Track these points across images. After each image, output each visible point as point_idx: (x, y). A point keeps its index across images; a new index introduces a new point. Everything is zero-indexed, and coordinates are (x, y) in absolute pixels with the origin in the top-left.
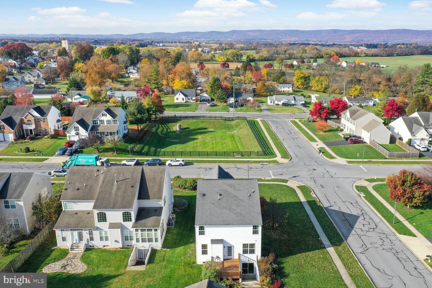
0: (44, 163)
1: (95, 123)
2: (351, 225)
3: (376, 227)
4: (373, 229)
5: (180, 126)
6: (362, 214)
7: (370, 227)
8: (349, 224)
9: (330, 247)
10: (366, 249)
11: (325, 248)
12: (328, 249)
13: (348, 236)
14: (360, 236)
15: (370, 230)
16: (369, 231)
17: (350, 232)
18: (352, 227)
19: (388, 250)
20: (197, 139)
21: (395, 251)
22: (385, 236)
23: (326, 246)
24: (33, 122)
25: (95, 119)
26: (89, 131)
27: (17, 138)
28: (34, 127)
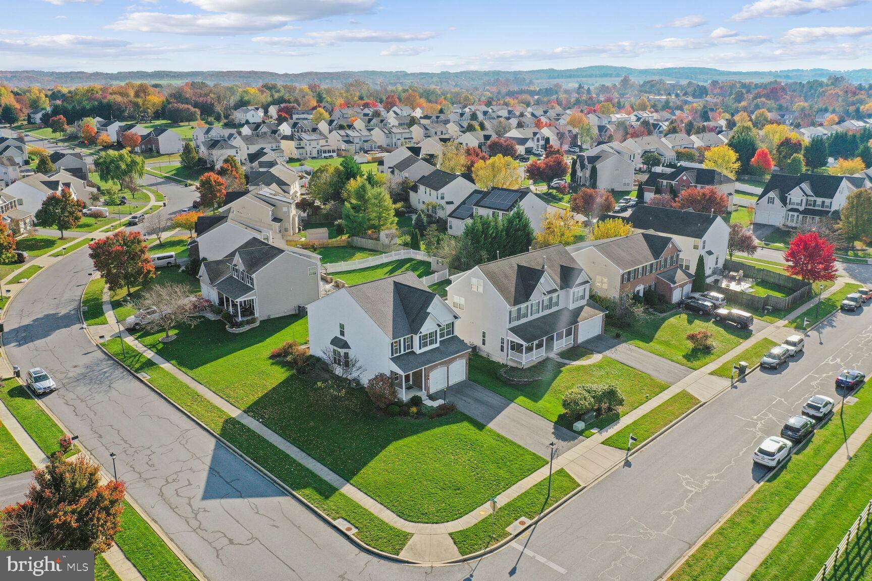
2: (216, 474)
3: (161, 490)
4: (168, 482)
6: (196, 514)
7: (175, 485)
8: (220, 476)
9: (238, 416)
10: (181, 438)
11: (244, 411)
12: (239, 412)
13: (215, 449)
14: (195, 458)
15: (175, 477)
16: (176, 473)
17: (215, 459)
18: (214, 470)
19: (142, 449)
21: (128, 453)
22: (144, 476)
23: (245, 415)
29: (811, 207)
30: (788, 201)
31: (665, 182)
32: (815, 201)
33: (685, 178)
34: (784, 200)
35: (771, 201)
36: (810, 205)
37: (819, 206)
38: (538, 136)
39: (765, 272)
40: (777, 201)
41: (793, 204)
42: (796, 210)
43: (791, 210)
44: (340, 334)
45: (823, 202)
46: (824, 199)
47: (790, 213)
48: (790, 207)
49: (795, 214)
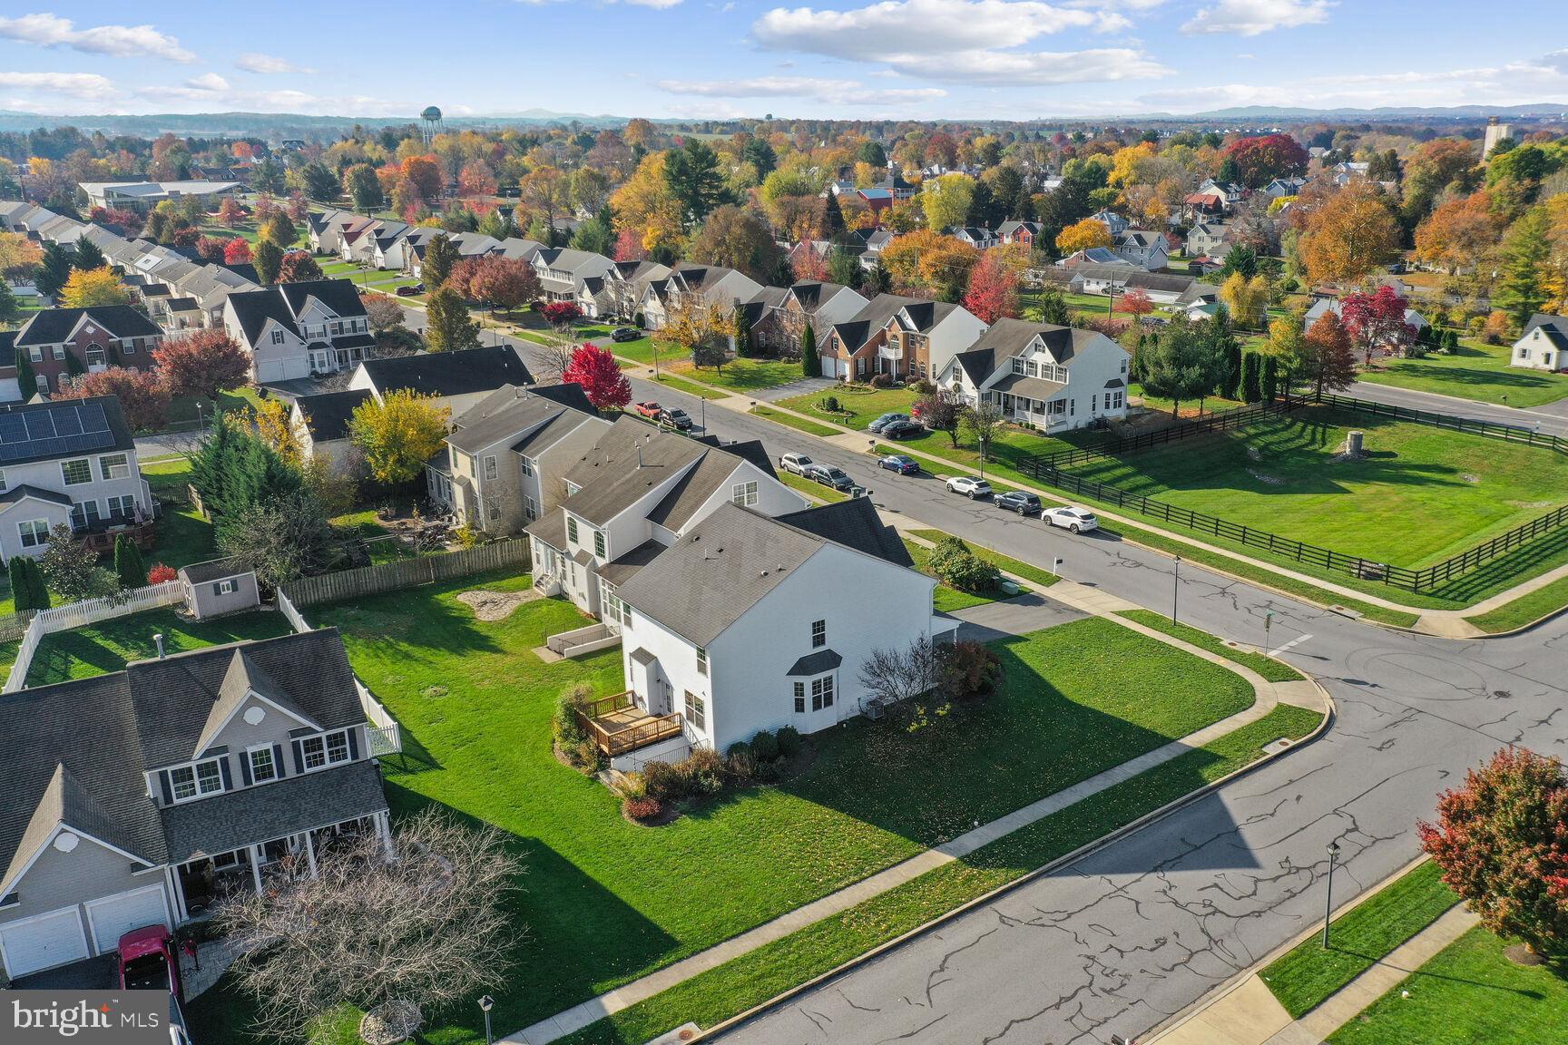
0: (826, 443)
1: (1018, 370)
3: (1244, 916)
5: (1358, 439)
7: (1223, 903)
10: (1041, 922)
13: (1082, 874)
14: (1119, 893)
18: (1159, 867)
19: (1095, 969)
20: (1349, 492)
24: (901, 342)
25: (1018, 357)
26: (985, 386)
27: (857, 376)
28: (901, 356)
29: (351, 334)
30: (302, 333)
31: (35, 350)
32: (341, 324)
33: (90, 330)
34: (295, 330)
35: (277, 338)
36: (336, 332)
37: (347, 331)
40: (288, 334)
41: (313, 335)
42: (321, 345)
43: (313, 346)
44: (814, 646)
45: (354, 323)
46: (353, 318)
47: (316, 352)
48: (310, 341)
49: (323, 351)
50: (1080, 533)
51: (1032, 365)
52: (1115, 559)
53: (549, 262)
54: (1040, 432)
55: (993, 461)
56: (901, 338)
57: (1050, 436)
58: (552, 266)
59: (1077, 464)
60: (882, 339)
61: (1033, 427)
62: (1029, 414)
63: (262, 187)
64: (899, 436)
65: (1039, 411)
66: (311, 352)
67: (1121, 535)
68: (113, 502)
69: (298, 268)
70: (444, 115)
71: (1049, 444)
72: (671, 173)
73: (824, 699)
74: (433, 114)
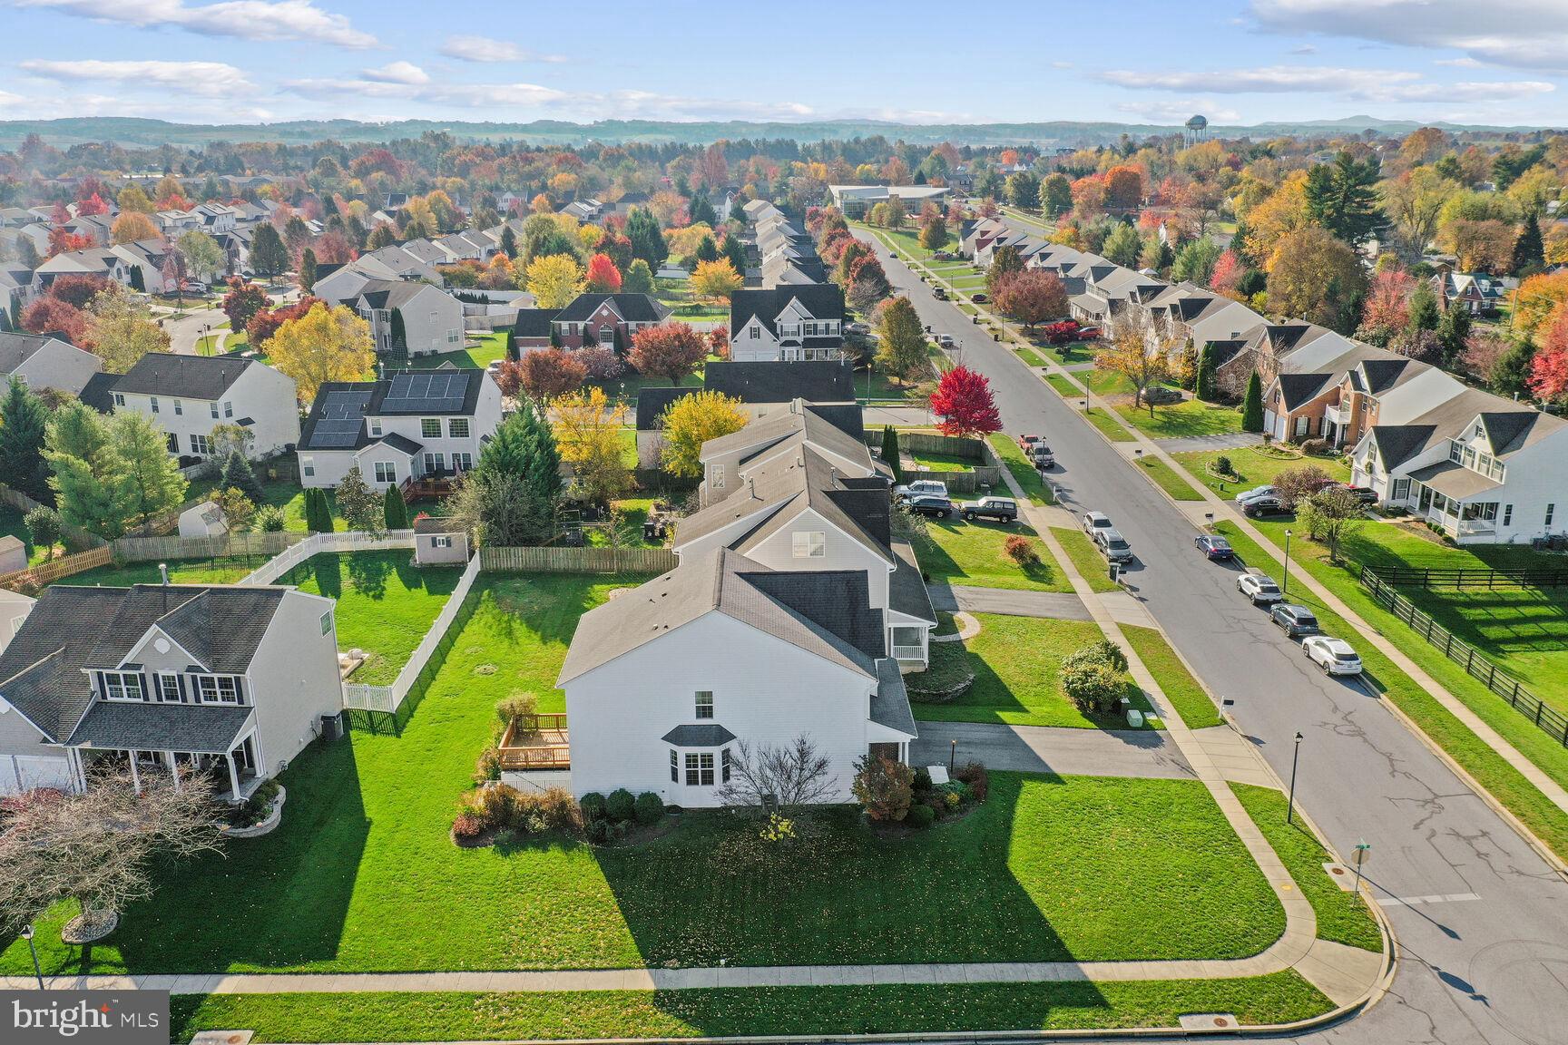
24: (1351, 403)
25: (1456, 441)
26: (1401, 471)
27: (1295, 439)
28: (1348, 420)
29: (824, 336)
30: (779, 331)
31: (565, 325)
32: (816, 325)
33: (605, 313)
34: (772, 328)
35: (755, 333)
36: (809, 333)
37: (821, 332)
38: (118, 265)
39: (914, 437)
40: (764, 331)
41: (787, 334)
42: (793, 343)
43: (786, 344)
44: (698, 717)
45: (827, 326)
46: (827, 321)
47: (787, 349)
48: (784, 339)
49: (794, 349)
50: (1331, 675)
51: (1471, 452)
52: (1336, 719)
53: (1096, 281)
54: (1449, 540)
55: (1340, 564)
56: (1352, 398)
57: (1462, 547)
58: (1099, 284)
59: (1468, 590)
60: (1335, 400)
61: (1441, 532)
62: (1443, 513)
63: (984, 193)
64: (1259, 514)
65: (1453, 513)
66: (783, 348)
67: (1383, 690)
68: (455, 456)
69: (862, 270)
70: (1210, 124)
71: (1448, 557)
72: (1311, 190)
73: (699, 774)
74: (1199, 122)
